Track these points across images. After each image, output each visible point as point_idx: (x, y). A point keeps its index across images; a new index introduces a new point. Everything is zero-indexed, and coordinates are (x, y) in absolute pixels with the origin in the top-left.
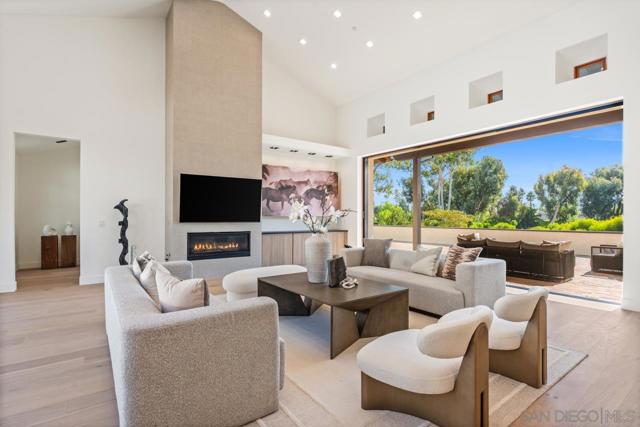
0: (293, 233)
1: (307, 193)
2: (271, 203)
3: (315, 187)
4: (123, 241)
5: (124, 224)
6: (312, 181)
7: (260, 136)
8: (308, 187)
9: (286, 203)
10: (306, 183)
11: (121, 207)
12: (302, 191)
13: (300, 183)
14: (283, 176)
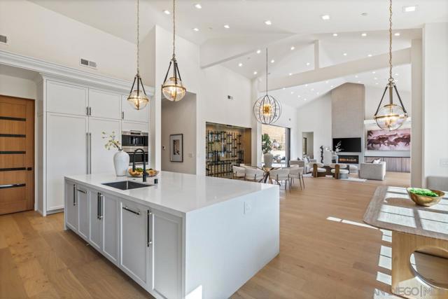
0: (384, 157)
1: (396, 140)
2: (374, 145)
3: (401, 137)
4: (322, 157)
5: (322, 152)
6: (399, 134)
7: (363, 122)
8: (397, 137)
9: (382, 145)
10: (395, 135)
11: (322, 148)
12: (392, 139)
13: (390, 136)
14: (381, 134)
